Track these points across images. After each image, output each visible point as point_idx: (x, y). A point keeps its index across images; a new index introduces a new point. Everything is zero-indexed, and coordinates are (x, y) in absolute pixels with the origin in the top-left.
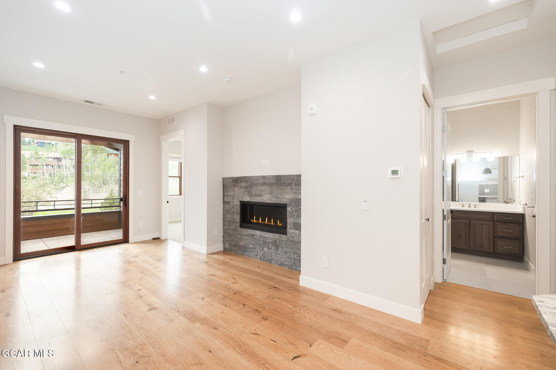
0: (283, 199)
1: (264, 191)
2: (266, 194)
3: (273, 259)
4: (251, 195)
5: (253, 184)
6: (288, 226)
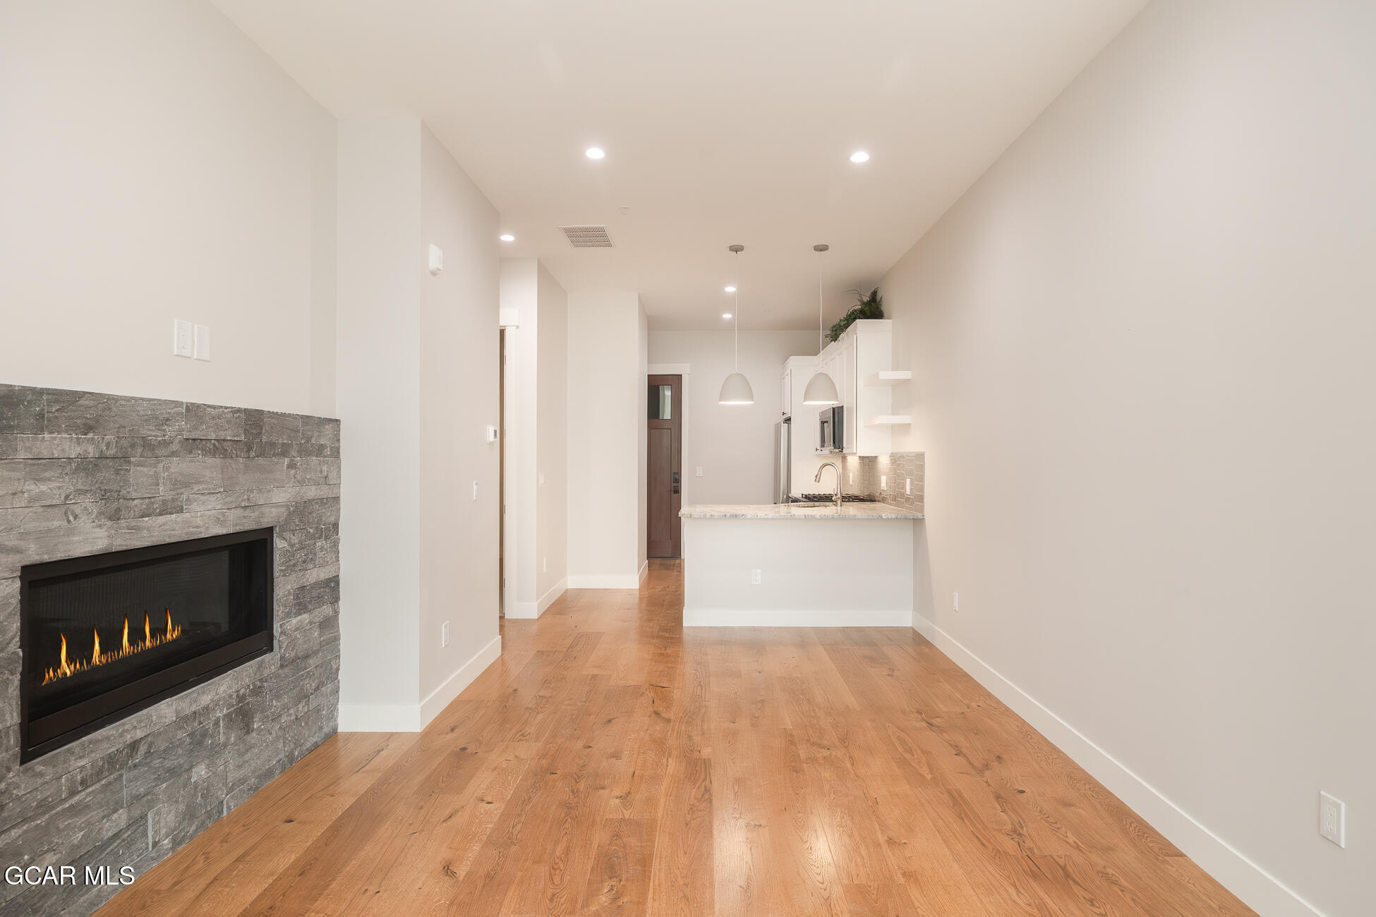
0: (265, 510)
1: (199, 483)
2: (202, 498)
3: (231, 789)
4: (118, 510)
5: (133, 446)
6: (278, 610)
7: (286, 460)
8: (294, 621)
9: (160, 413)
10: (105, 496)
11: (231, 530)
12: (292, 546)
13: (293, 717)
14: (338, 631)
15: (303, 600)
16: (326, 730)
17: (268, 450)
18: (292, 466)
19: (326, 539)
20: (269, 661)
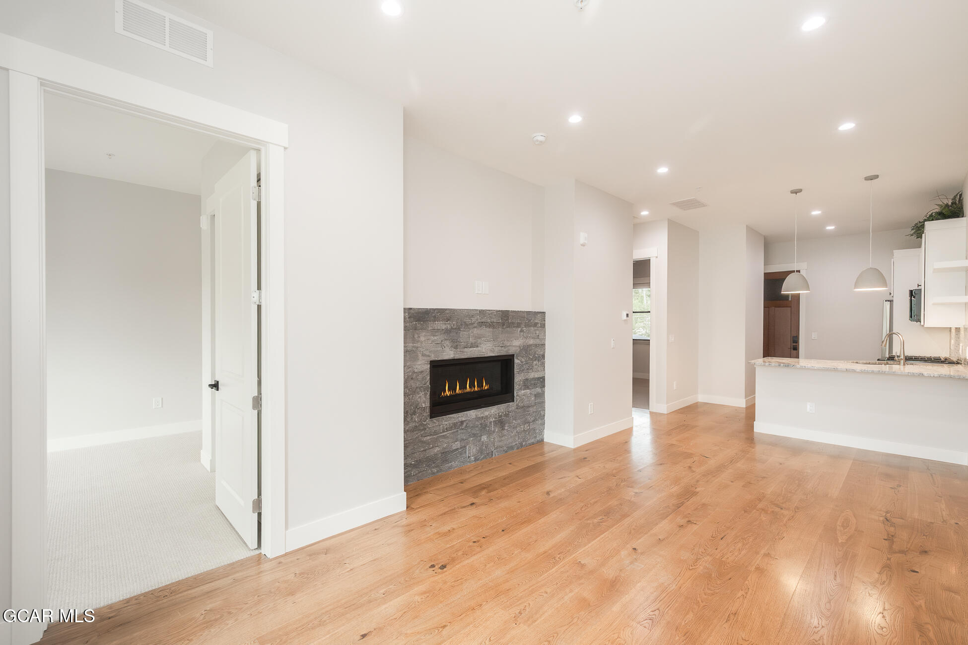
0: (510, 348)
1: (484, 337)
2: (485, 342)
3: (497, 448)
4: (457, 346)
5: (462, 325)
6: (516, 387)
7: (519, 329)
8: (523, 392)
9: (470, 313)
10: (453, 341)
11: (497, 355)
12: (522, 362)
13: (523, 429)
14: (544, 399)
15: (527, 384)
16: (538, 438)
17: (511, 325)
18: (521, 331)
19: (538, 361)
20: (512, 406)
